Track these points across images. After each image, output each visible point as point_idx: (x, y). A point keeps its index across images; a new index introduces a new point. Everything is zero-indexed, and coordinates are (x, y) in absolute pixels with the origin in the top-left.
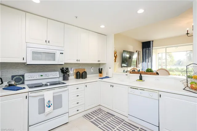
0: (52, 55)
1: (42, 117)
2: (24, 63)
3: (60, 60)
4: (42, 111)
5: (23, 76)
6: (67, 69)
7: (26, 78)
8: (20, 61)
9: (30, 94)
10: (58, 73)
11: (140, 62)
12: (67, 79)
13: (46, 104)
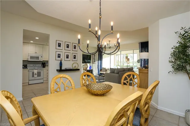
0: (38, 58)
1: (33, 78)
2: (27, 60)
3: (41, 59)
4: (33, 76)
5: (27, 65)
6: (45, 63)
7: (28, 66)
8: (26, 59)
9: (30, 70)
10: (41, 64)
11: (95, 61)
12: (45, 67)
13: (35, 74)
